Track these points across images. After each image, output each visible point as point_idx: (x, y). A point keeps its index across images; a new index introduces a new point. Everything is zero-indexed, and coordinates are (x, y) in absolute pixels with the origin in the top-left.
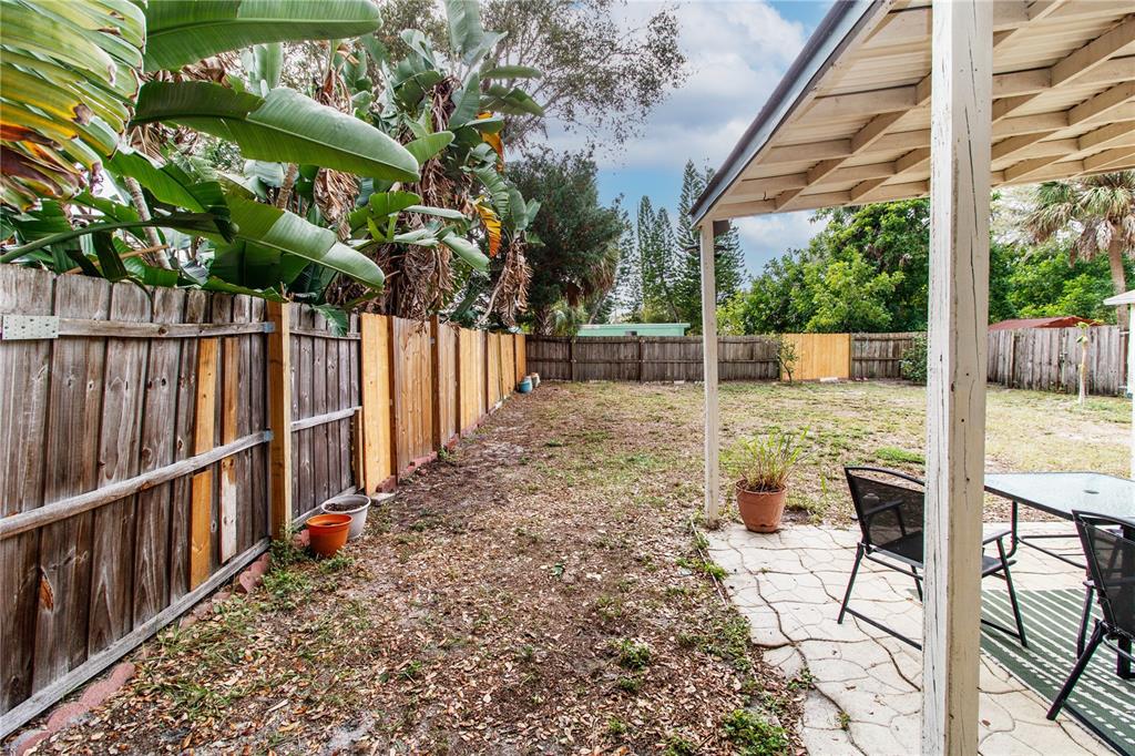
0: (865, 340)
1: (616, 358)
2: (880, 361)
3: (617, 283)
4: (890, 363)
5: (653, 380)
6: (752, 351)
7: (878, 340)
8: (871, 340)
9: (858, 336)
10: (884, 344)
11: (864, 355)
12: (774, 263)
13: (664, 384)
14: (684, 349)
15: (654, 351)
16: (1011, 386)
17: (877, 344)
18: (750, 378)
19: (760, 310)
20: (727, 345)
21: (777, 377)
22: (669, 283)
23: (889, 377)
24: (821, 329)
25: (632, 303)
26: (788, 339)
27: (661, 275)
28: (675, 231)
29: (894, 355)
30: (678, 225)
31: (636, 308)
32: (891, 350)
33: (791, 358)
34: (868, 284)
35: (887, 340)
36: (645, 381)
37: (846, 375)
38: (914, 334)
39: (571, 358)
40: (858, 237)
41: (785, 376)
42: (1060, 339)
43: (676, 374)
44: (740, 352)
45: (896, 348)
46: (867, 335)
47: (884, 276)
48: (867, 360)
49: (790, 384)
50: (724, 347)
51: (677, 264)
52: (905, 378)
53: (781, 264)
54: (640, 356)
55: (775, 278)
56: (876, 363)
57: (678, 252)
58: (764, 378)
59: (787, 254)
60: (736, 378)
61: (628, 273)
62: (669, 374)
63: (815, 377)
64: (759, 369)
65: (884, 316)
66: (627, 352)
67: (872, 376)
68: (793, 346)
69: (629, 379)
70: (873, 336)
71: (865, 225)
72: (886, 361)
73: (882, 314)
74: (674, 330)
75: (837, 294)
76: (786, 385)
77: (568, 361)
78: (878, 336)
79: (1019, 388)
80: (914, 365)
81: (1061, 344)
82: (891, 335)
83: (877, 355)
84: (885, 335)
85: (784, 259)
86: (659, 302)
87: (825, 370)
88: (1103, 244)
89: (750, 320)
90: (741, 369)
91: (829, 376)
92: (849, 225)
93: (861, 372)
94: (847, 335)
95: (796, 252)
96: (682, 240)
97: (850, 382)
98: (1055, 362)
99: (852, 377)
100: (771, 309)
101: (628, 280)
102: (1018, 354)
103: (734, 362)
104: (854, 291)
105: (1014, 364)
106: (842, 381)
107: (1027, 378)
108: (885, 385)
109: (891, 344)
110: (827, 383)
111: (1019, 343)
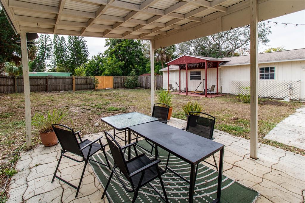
0: (116, 78)
1: (36, 84)
2: (120, 83)
3: (46, 59)
4: (122, 84)
5: (52, 91)
6: (86, 81)
7: (120, 78)
8: (118, 78)
9: (115, 77)
11: (116, 82)
12: (95, 56)
13: (56, 92)
14: (64, 81)
15: (52, 81)
16: (145, 88)
17: (119, 79)
18: (86, 89)
19: (91, 69)
20: (79, 79)
21: (94, 88)
22: (65, 60)
23: (122, 87)
24: (106, 75)
25: (53, 66)
26: (97, 78)
27: (62, 57)
28: (67, 44)
29: (123, 82)
30: (68, 42)
31: (54, 67)
32: (123, 80)
33: (97, 83)
34: (117, 64)
35: (122, 78)
36: (48, 91)
37: (112, 87)
38: (128, 77)
39: (14, 84)
40: (115, 52)
41: (96, 88)
43: (61, 89)
44: (83, 82)
45: (124, 80)
46: (117, 77)
47: (120, 62)
48: (117, 83)
49: (97, 90)
50: (78, 80)
51: (68, 54)
52: (126, 87)
53: (97, 57)
54: (46, 83)
55: (95, 61)
56: (119, 84)
57: (68, 51)
58: (90, 89)
59: (99, 54)
60: (82, 89)
61: (50, 55)
62: (58, 89)
63: (104, 88)
64: (89, 86)
65: (121, 72)
66: (41, 82)
67: (118, 87)
68: (98, 80)
69: (42, 91)
71: (117, 49)
72: (122, 83)
73: (120, 71)
74: (66, 75)
75: (110, 66)
76: (96, 91)
77: (14, 85)
78: (120, 77)
79: (147, 89)
80: (127, 84)
82: (123, 77)
83: (119, 82)
84: (121, 77)
85: (98, 56)
86: (62, 66)
87: (107, 86)
88: (160, 59)
89: (89, 72)
90: (83, 87)
91: (108, 88)
92: (114, 49)
93: (116, 86)
94: (112, 77)
95: (101, 54)
96: (69, 47)
97: (113, 89)
99: (114, 88)
100: (94, 69)
101: (50, 58)
102: (146, 81)
103: (81, 84)
104: (114, 65)
105: (146, 83)
106: (111, 89)
107: (148, 87)
108: (121, 89)
109: (123, 79)
110: (107, 89)
111: (147, 79)
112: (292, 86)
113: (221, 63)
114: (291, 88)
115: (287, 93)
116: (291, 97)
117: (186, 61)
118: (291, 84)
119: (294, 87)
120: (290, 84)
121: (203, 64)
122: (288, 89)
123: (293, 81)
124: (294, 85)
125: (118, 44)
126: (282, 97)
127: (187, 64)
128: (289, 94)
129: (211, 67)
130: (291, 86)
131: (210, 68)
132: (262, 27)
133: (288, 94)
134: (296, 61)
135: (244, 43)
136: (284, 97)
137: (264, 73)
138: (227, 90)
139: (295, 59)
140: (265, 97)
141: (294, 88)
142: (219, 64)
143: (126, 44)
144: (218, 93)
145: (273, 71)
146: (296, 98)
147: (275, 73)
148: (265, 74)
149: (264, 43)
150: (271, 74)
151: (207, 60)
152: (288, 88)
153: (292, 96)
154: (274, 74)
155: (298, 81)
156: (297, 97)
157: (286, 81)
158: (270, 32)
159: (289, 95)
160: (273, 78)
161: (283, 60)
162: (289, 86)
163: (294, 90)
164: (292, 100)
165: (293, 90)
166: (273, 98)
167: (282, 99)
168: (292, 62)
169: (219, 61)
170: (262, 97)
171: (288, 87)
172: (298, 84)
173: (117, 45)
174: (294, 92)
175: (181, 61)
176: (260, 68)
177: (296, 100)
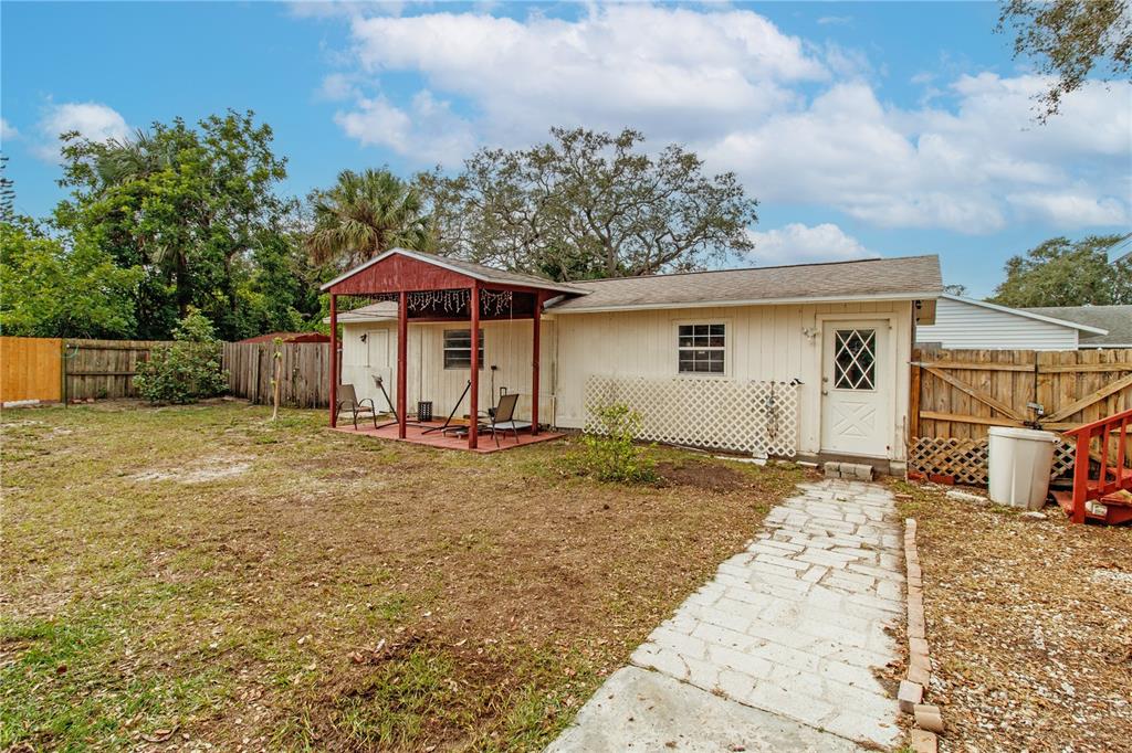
2: (116, 376)
7: (113, 349)
8: (101, 349)
9: (78, 342)
10: (122, 354)
11: (90, 368)
16: (257, 402)
17: (112, 354)
23: (131, 396)
32: (133, 362)
35: (128, 350)
37: (56, 395)
38: (159, 344)
42: (294, 355)
45: (141, 359)
46: (94, 342)
48: (94, 376)
56: (110, 380)
67: (103, 396)
70: (105, 343)
78: (113, 343)
79: (263, 404)
81: (294, 358)
82: (134, 344)
83: (111, 369)
84: (125, 343)
87: (15, 392)
91: (25, 398)
94: (57, 341)
97: (62, 406)
98: (290, 378)
99: (67, 398)
102: (262, 368)
105: (259, 379)
106: (45, 406)
109: (134, 354)
110: (16, 408)
111: (264, 358)
112: (777, 403)
113: (555, 300)
114: (772, 413)
115: (761, 430)
116: (771, 445)
117: (399, 279)
118: (772, 393)
119: (782, 408)
120: (768, 393)
121: (466, 295)
122: (762, 415)
123: (777, 384)
124: (782, 398)
125: (138, 179)
126: (747, 447)
127: (405, 293)
128: (766, 435)
129: (505, 315)
130: (773, 402)
131: (497, 318)
132: (735, 200)
133: (761, 434)
134: (788, 307)
135: (683, 244)
136: (752, 447)
137: (694, 348)
138: (574, 415)
139: (784, 297)
140: (693, 446)
141: (782, 412)
142: (546, 303)
143: (179, 183)
144: (537, 429)
145: (721, 342)
146: (786, 452)
147: (727, 349)
148: (697, 352)
149: (735, 251)
150: (714, 354)
151: (478, 281)
152: (762, 411)
153: (776, 441)
154: (723, 352)
155: (793, 384)
156: (791, 447)
157: (758, 383)
158: (754, 217)
159: (767, 439)
160: (719, 368)
161: (747, 299)
162: (767, 402)
163: (782, 417)
164: (775, 457)
165: (777, 417)
166: (720, 451)
167: (747, 454)
168: (776, 306)
169: (543, 290)
170: (685, 445)
171: (763, 406)
172: (792, 394)
173: (131, 182)
174: (781, 427)
175: (381, 277)
176: (680, 327)
177: (785, 457)
